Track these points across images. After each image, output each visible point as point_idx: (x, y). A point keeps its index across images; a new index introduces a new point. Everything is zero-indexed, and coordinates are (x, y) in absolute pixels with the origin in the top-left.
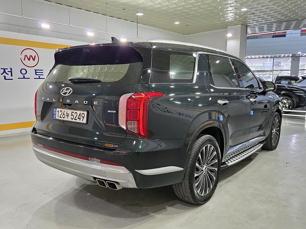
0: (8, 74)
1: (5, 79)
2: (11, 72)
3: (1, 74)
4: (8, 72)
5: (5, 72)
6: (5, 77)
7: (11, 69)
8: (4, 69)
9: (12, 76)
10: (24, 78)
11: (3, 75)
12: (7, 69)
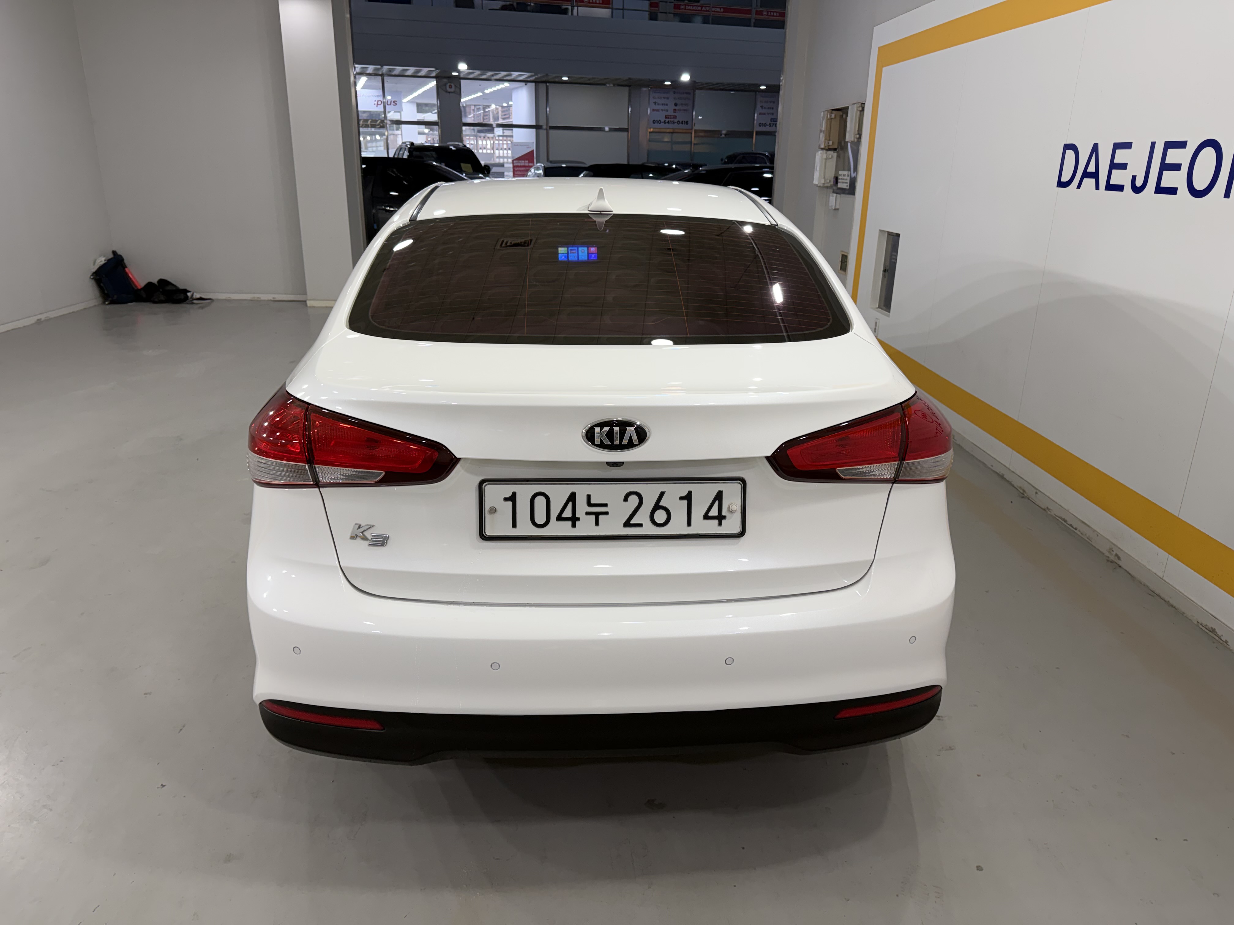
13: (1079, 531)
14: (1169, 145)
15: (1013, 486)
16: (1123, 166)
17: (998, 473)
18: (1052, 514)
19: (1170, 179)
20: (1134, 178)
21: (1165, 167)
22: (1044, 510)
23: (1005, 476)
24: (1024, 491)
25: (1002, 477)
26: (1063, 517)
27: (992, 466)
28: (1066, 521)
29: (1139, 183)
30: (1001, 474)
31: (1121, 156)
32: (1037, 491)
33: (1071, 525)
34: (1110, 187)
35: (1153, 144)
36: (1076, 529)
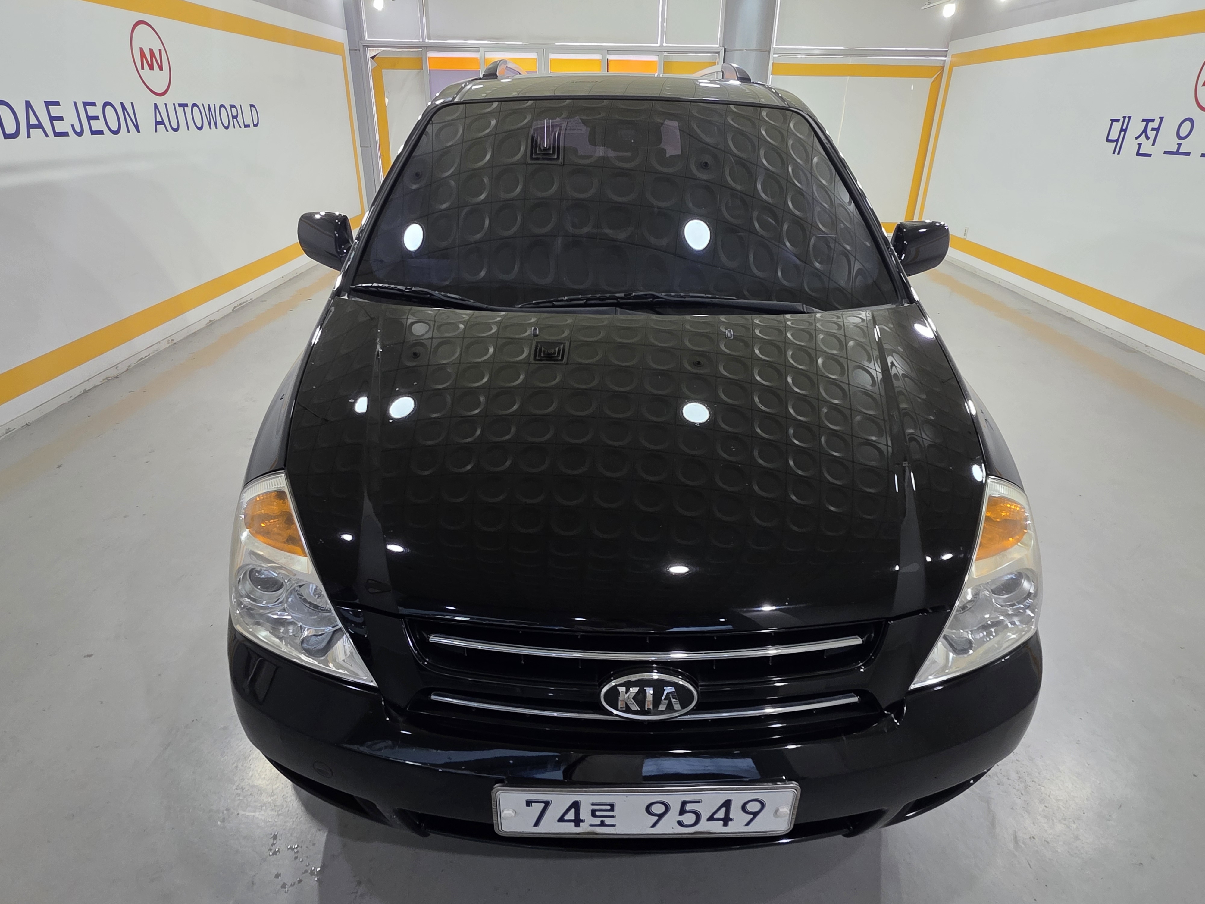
0: (1148, 138)
1: (1138, 154)
2: (1157, 130)
3: (1137, 138)
4: (1153, 129)
5: (1145, 131)
6: (1140, 145)
7: (1161, 118)
8: (1147, 121)
9: (1153, 144)
10: (1178, 153)
11: (1139, 140)
12: (1153, 121)
13: (151, 353)
14: (86, 104)
15: (98, 385)
16: (61, 118)
17: (80, 394)
18: (133, 365)
19: (97, 125)
20: (73, 126)
21: (90, 118)
22: (128, 370)
23: (87, 389)
24: (107, 378)
25: (86, 392)
26: (140, 358)
27: (71, 397)
28: (142, 359)
29: (78, 130)
30: (82, 392)
31: (55, 111)
32: (116, 367)
33: (146, 357)
34: (57, 134)
35: (75, 103)
36: (149, 355)
